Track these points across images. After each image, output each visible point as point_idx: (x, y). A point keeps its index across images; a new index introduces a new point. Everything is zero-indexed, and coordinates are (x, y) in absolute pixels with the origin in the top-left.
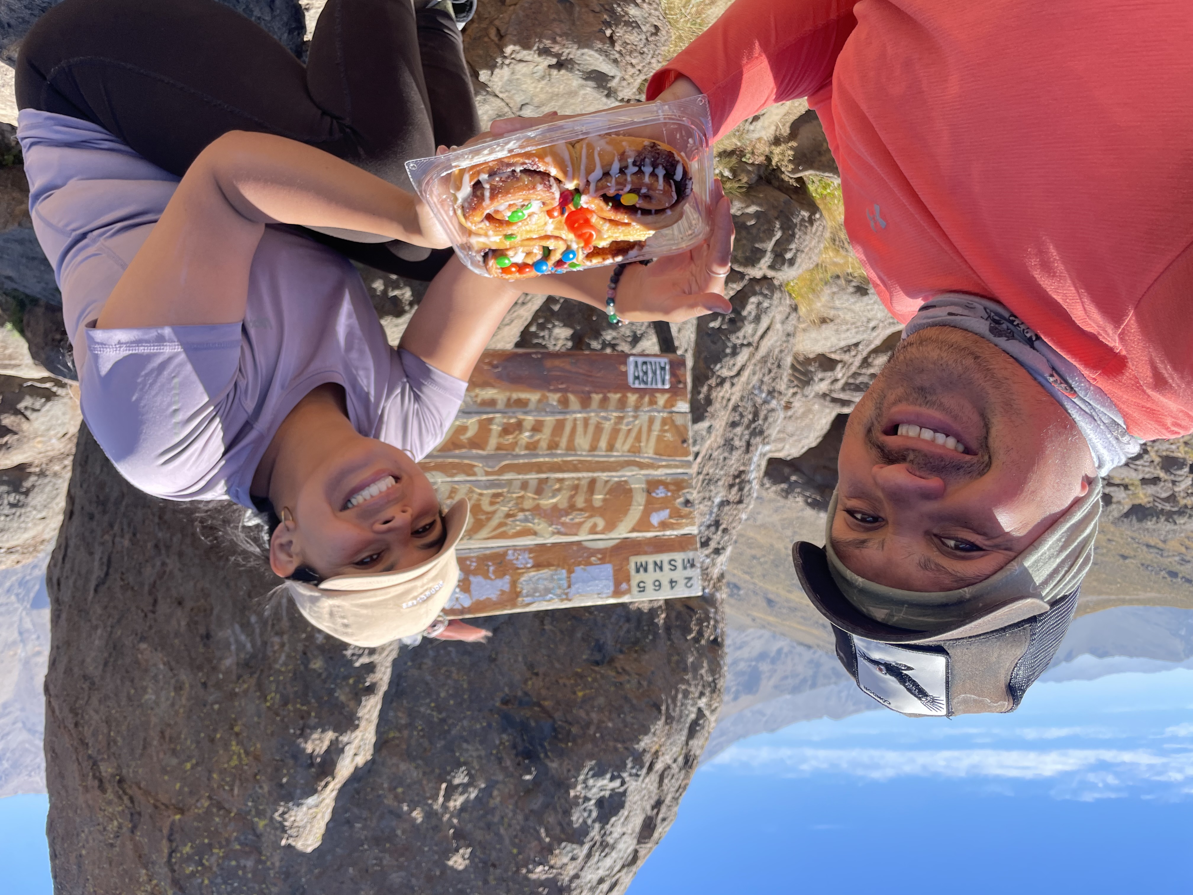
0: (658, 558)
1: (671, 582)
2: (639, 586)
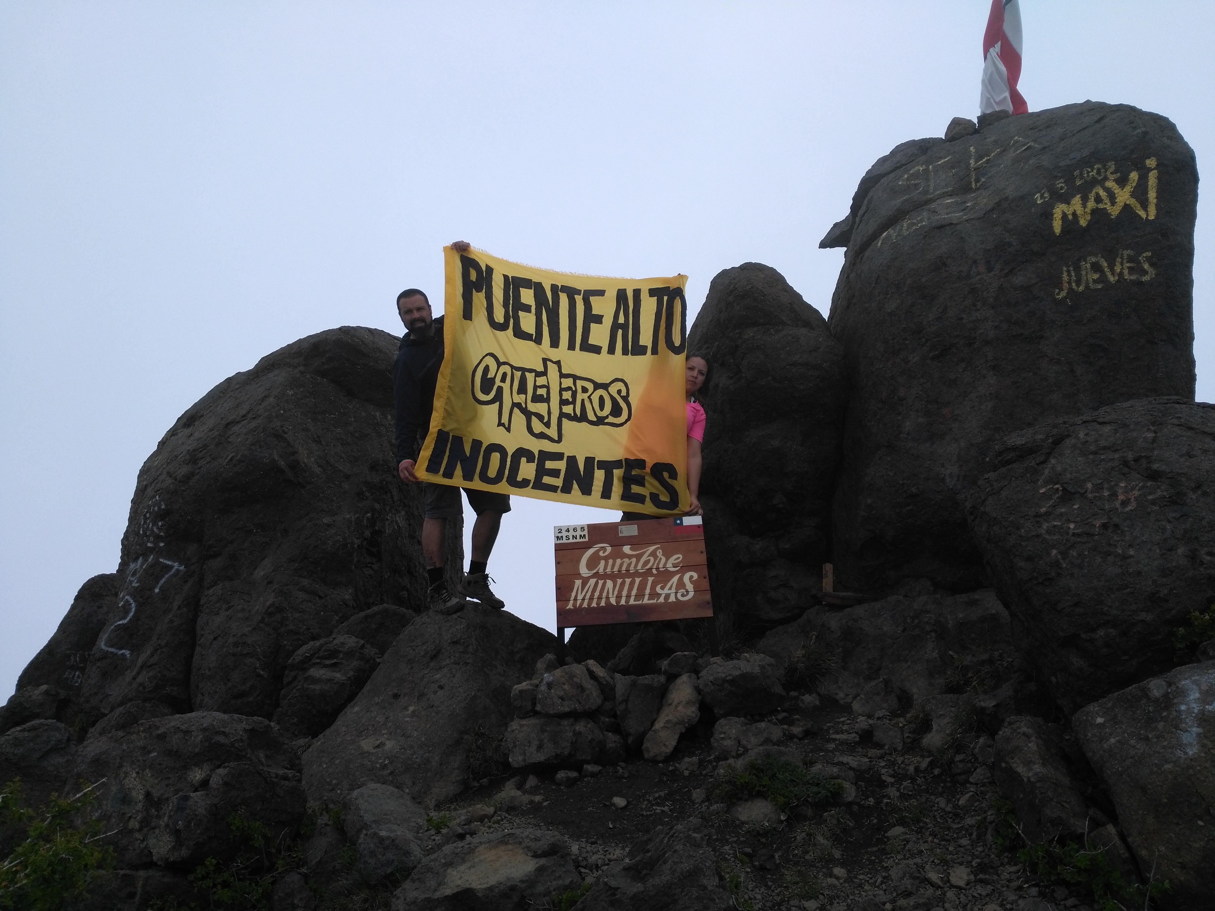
0: (575, 541)
1: (569, 531)
2: (584, 530)
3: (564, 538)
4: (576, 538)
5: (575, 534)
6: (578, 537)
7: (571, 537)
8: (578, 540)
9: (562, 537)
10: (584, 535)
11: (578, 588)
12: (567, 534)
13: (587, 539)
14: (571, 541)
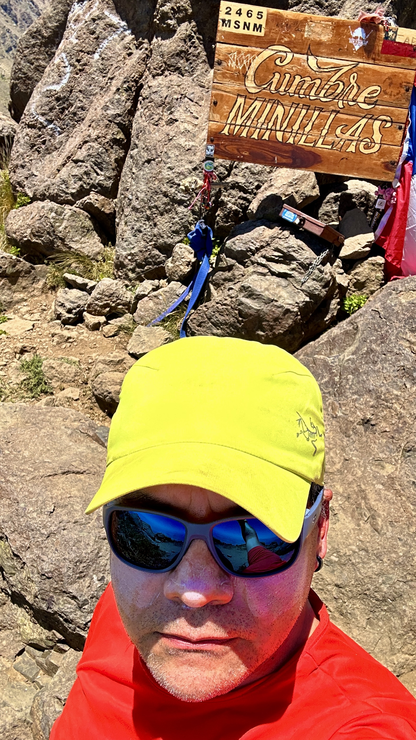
0: (246, 32)
1: (240, 14)
2: (262, 16)
3: (233, 24)
4: (248, 29)
5: (248, 20)
6: (252, 27)
7: (242, 25)
8: (251, 32)
9: (229, 21)
10: (261, 26)
11: (240, 106)
12: (237, 17)
13: (262, 34)
14: (241, 31)
